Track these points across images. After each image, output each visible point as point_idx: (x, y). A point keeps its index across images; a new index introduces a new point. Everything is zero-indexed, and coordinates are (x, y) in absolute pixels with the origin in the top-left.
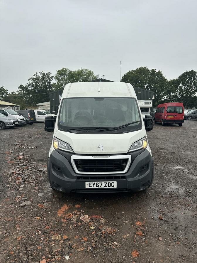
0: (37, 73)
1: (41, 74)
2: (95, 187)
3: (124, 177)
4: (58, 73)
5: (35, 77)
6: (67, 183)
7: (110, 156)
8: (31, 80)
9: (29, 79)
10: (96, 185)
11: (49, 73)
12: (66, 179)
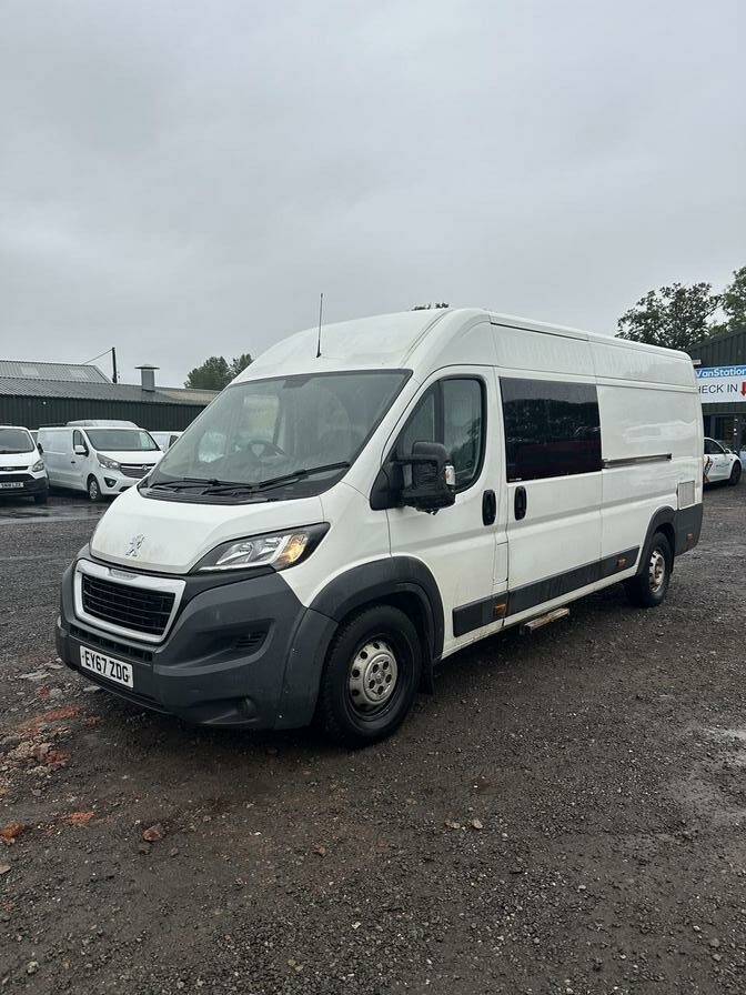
0: (652, 293)
1: (667, 295)
2: (97, 671)
3: (149, 656)
4: (737, 282)
5: (644, 309)
8: (628, 322)
9: (623, 320)
10: (97, 663)
11: (702, 285)
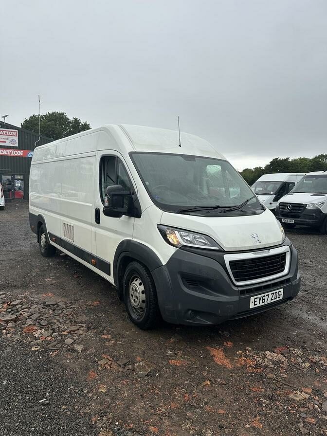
2: (262, 304)
3: (288, 280)
6: (228, 306)
7: (269, 250)
10: (263, 299)
12: (224, 298)
